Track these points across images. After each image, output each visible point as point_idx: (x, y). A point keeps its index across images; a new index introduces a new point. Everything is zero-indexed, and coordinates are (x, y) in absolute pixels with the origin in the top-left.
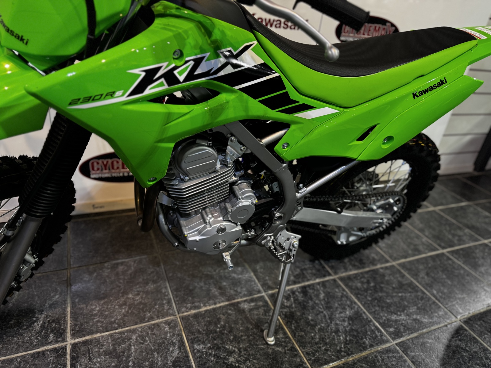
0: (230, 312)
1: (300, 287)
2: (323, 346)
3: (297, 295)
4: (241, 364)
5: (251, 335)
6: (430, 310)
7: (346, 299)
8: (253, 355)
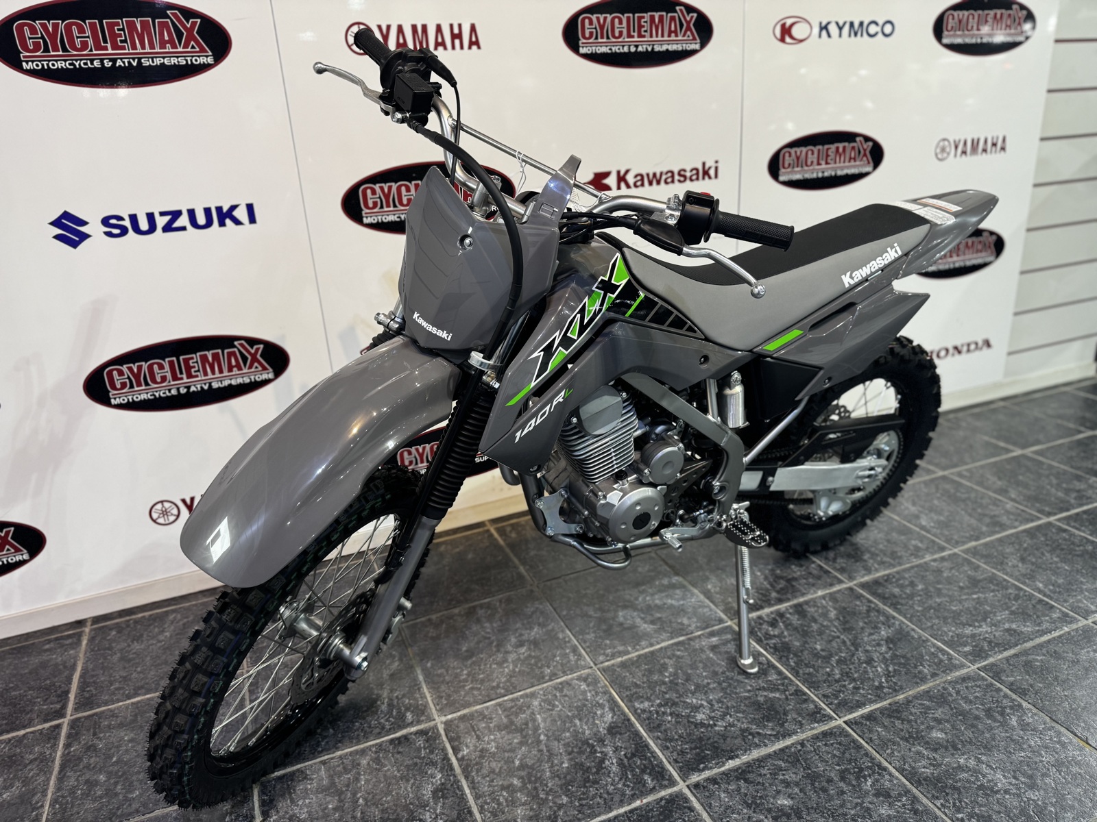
0: (679, 653)
1: (791, 607)
2: (849, 684)
3: (788, 619)
4: (717, 721)
5: (724, 681)
6: (1035, 614)
7: (876, 614)
8: (734, 707)
